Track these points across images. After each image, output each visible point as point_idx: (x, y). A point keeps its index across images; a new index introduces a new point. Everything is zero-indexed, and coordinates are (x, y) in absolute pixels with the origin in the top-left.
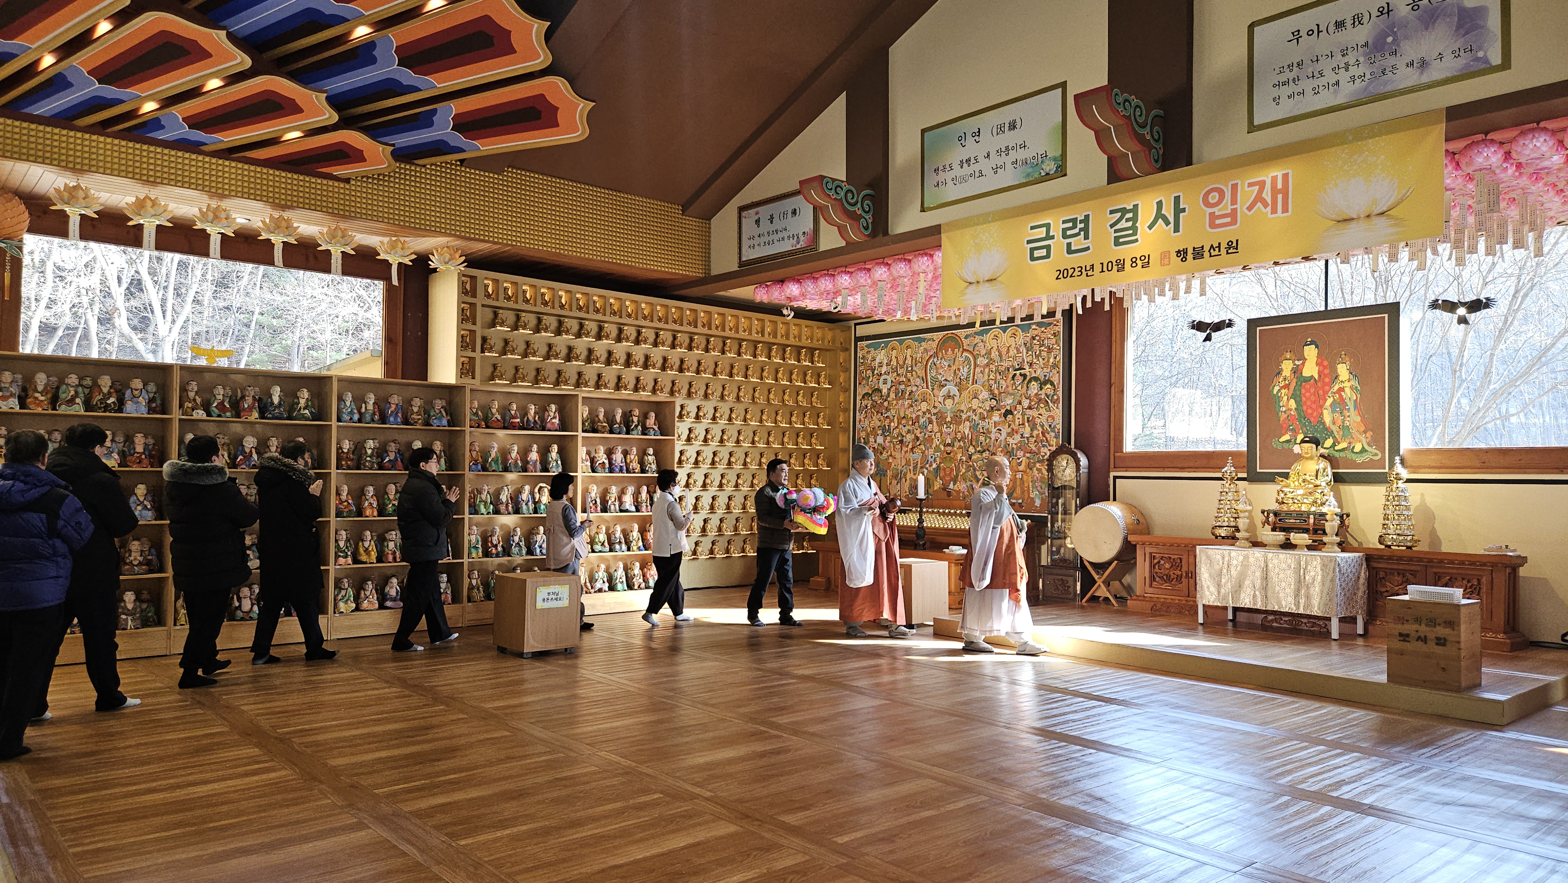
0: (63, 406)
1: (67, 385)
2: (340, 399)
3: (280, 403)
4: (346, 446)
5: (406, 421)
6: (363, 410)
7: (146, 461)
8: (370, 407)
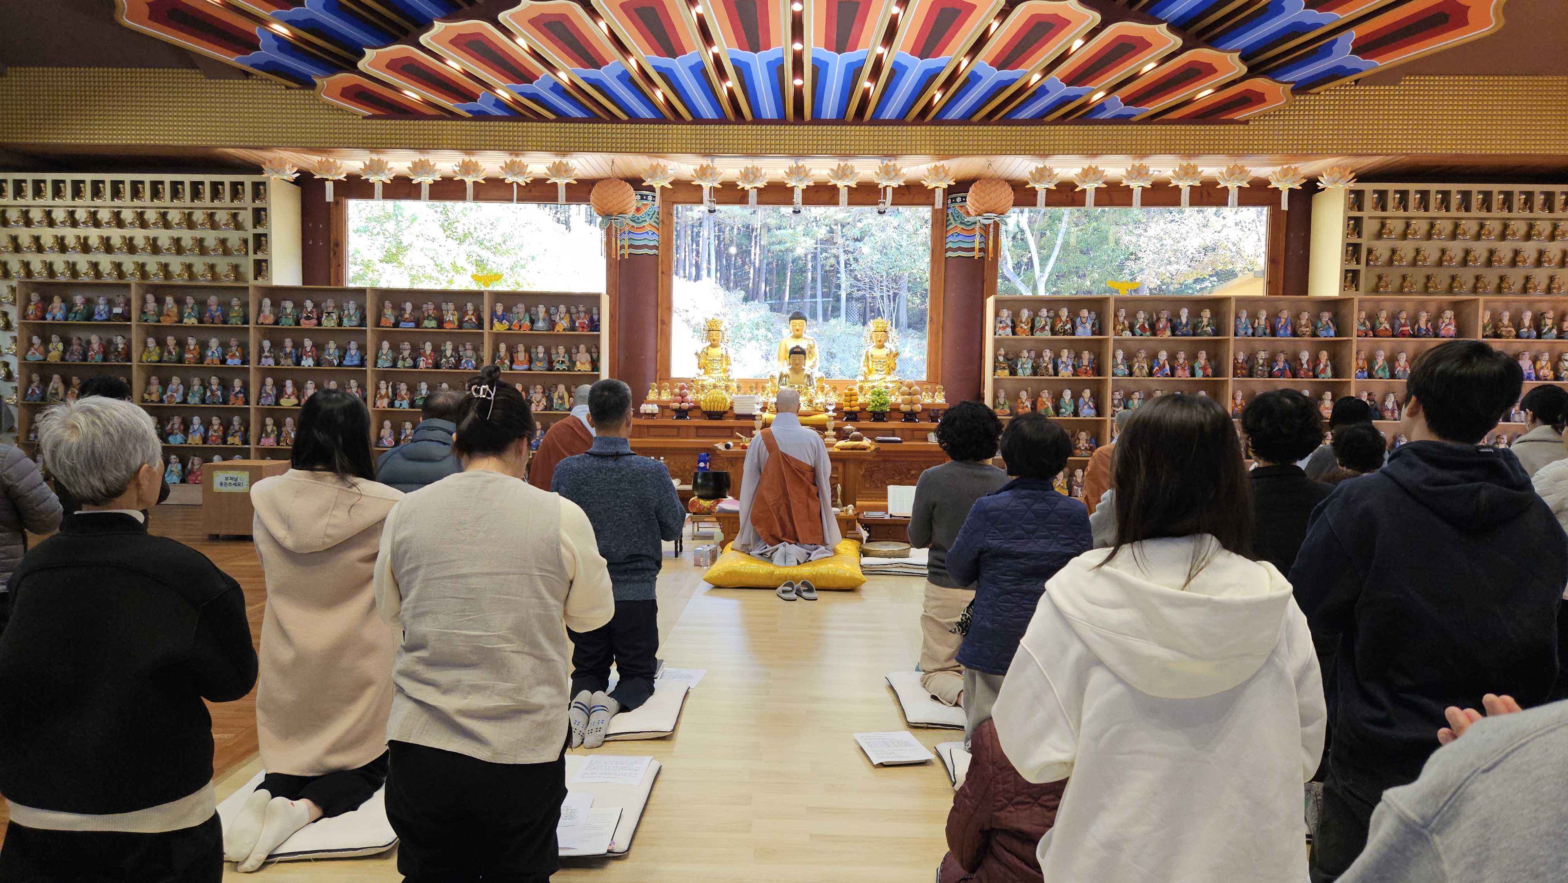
0: (1038, 332)
1: (1040, 317)
2: (1237, 317)
3: (1187, 323)
4: (1241, 357)
5: (1295, 334)
6: (1256, 325)
7: (1091, 372)
8: (1262, 321)
